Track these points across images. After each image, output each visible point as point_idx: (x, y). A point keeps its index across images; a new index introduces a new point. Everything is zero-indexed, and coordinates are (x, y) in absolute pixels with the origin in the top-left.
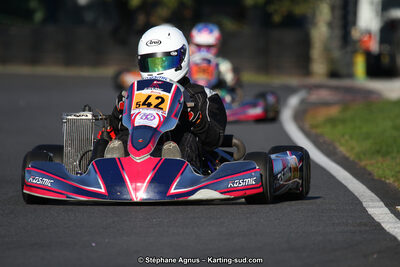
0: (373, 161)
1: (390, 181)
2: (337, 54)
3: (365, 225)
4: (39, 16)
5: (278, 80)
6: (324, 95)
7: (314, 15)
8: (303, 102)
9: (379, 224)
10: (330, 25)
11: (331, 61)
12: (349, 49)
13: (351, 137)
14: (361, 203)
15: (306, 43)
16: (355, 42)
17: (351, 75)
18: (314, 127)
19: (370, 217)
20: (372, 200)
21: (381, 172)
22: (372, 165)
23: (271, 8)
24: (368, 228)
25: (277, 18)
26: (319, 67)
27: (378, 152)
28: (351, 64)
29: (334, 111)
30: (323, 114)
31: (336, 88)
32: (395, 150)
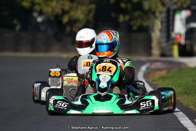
0: (183, 97)
1: (191, 107)
2: (164, 45)
4: (18, 28)
6: (159, 65)
7: (153, 26)
8: (148, 68)
9: (186, 129)
10: (161, 31)
11: (162, 48)
12: (170, 42)
14: (177, 118)
15: (149, 40)
16: (173, 39)
17: (171, 55)
18: (155, 81)
19: (182, 125)
20: (183, 117)
21: (187, 103)
22: (182, 99)
23: (132, 23)
25: (135, 28)
26: (156, 51)
27: (185, 93)
28: (171, 50)
29: (164, 73)
30: (158, 74)
31: (164, 62)
32: (194, 92)
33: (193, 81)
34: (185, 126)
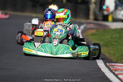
1: (107, 55)
3: (96, 68)
5: (78, 20)
6: (92, 26)
8: (85, 27)
9: (100, 69)
10: (95, 3)
13: (97, 40)
18: (87, 36)
19: (98, 66)
20: (100, 61)
21: (104, 52)
24: (96, 70)
26: (92, 17)
27: (105, 45)
29: (94, 31)
31: (96, 24)
32: (110, 45)
33: (111, 38)
34: (100, 67)
